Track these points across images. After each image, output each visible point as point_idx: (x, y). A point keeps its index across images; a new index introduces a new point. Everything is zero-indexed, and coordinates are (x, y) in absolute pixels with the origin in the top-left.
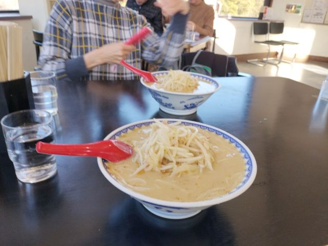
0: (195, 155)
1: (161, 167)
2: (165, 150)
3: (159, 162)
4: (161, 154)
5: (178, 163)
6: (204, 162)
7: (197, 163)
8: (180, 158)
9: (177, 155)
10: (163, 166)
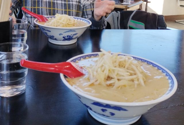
0: (131, 75)
1: (106, 82)
2: (109, 70)
3: (105, 79)
4: (107, 73)
5: (119, 80)
6: (138, 80)
7: (133, 80)
8: (120, 76)
9: (118, 74)
10: (107, 81)
